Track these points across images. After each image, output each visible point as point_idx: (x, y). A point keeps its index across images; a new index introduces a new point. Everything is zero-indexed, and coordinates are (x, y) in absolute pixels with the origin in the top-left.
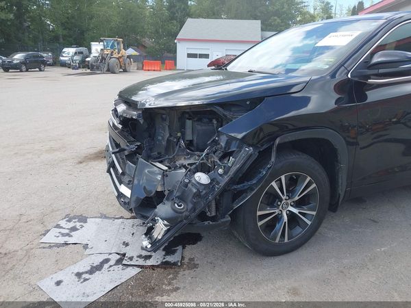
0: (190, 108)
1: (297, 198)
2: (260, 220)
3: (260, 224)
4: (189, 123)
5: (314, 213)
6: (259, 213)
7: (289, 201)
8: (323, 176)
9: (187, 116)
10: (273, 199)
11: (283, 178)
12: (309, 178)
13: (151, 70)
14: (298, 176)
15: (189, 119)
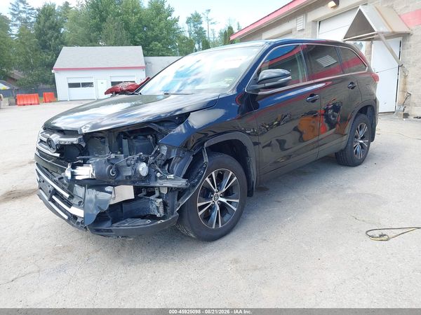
0: (128, 128)
1: (224, 190)
2: (200, 210)
3: (200, 213)
4: (125, 142)
5: (238, 201)
6: (199, 205)
7: (219, 194)
8: (241, 170)
9: (122, 136)
10: (207, 193)
11: (213, 173)
12: (231, 173)
13: (28, 104)
14: (223, 172)
15: (125, 139)
